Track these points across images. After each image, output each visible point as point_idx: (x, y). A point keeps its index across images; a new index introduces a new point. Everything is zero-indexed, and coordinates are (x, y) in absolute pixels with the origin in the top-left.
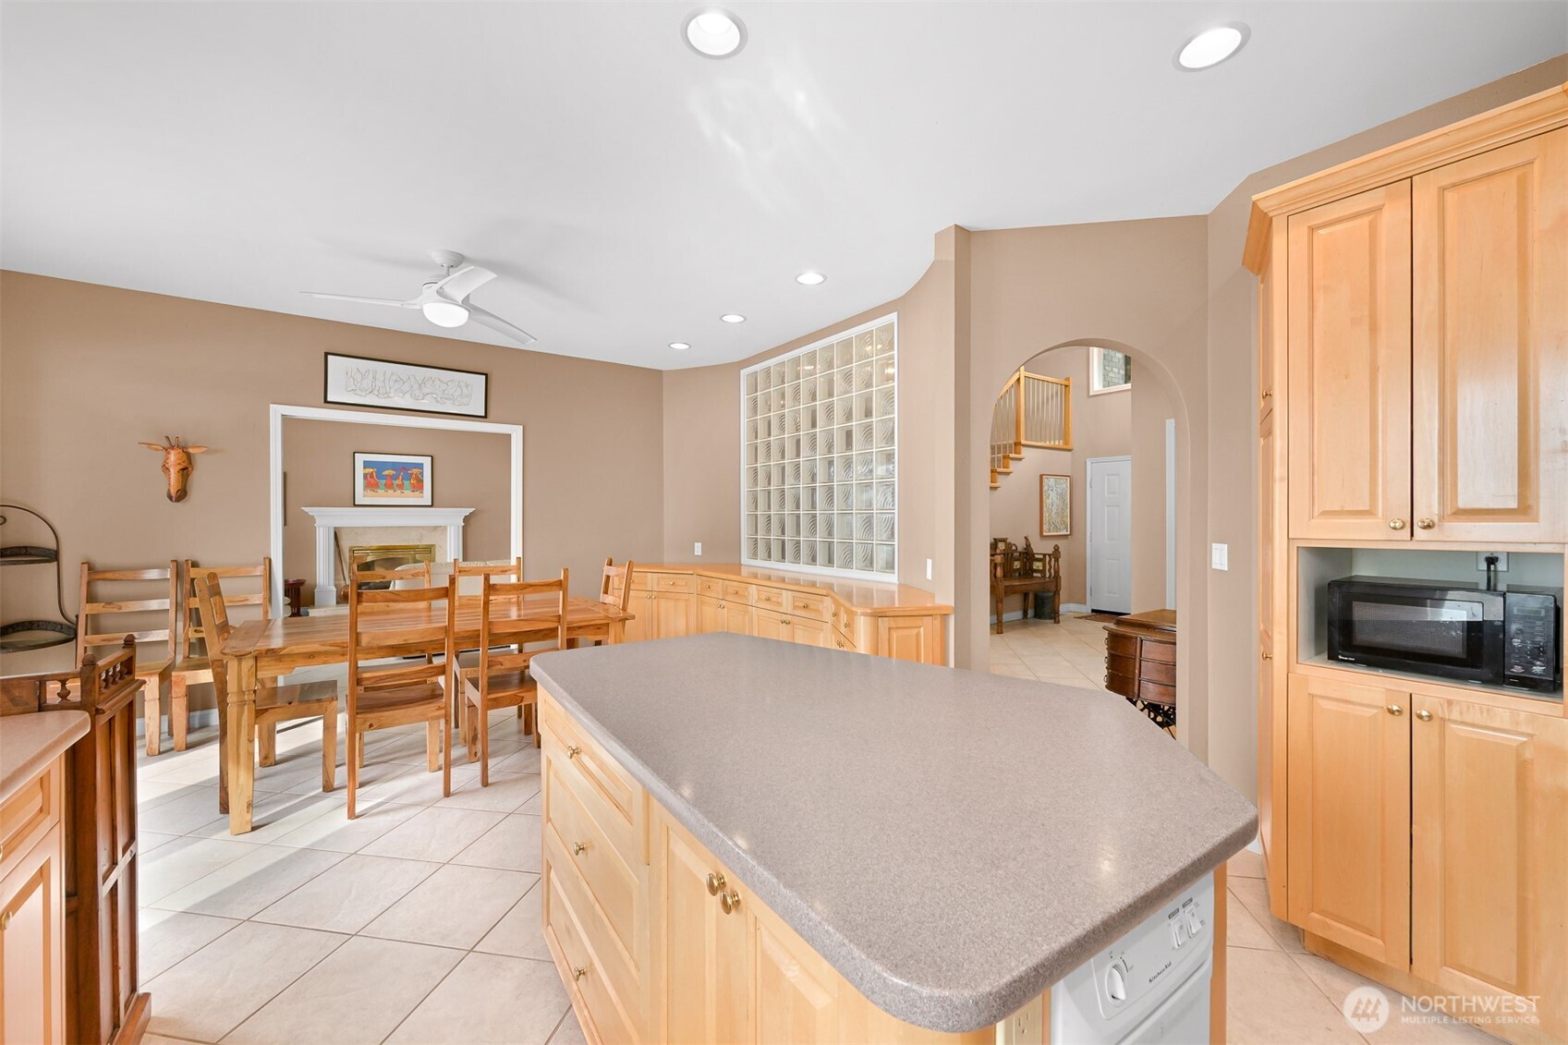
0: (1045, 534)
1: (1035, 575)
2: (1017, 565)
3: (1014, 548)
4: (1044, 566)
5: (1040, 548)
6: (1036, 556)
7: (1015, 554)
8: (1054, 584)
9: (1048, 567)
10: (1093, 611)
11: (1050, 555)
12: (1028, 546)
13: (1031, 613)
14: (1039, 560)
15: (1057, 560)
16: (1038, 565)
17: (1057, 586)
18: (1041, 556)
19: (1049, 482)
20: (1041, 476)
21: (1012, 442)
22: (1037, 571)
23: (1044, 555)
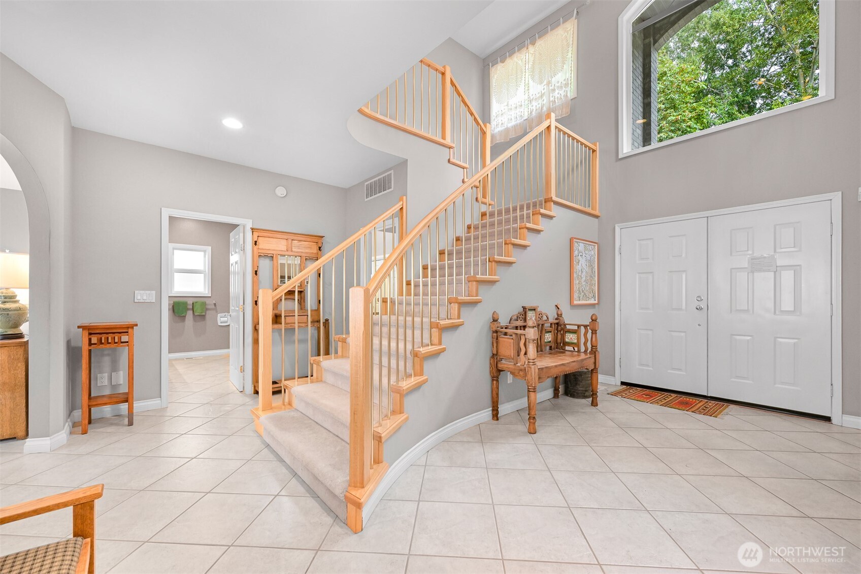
0: (575, 302)
1: (567, 348)
2: (548, 337)
3: (545, 318)
4: (578, 339)
5: (571, 318)
6: (568, 327)
7: (546, 325)
8: (593, 360)
9: (583, 340)
10: (623, 383)
11: (586, 326)
12: (559, 316)
13: (561, 389)
14: (574, 332)
15: (594, 332)
16: (570, 338)
17: (595, 363)
18: (576, 328)
19: (580, 247)
20: (571, 240)
21: (542, 199)
22: (569, 344)
23: (579, 326)
